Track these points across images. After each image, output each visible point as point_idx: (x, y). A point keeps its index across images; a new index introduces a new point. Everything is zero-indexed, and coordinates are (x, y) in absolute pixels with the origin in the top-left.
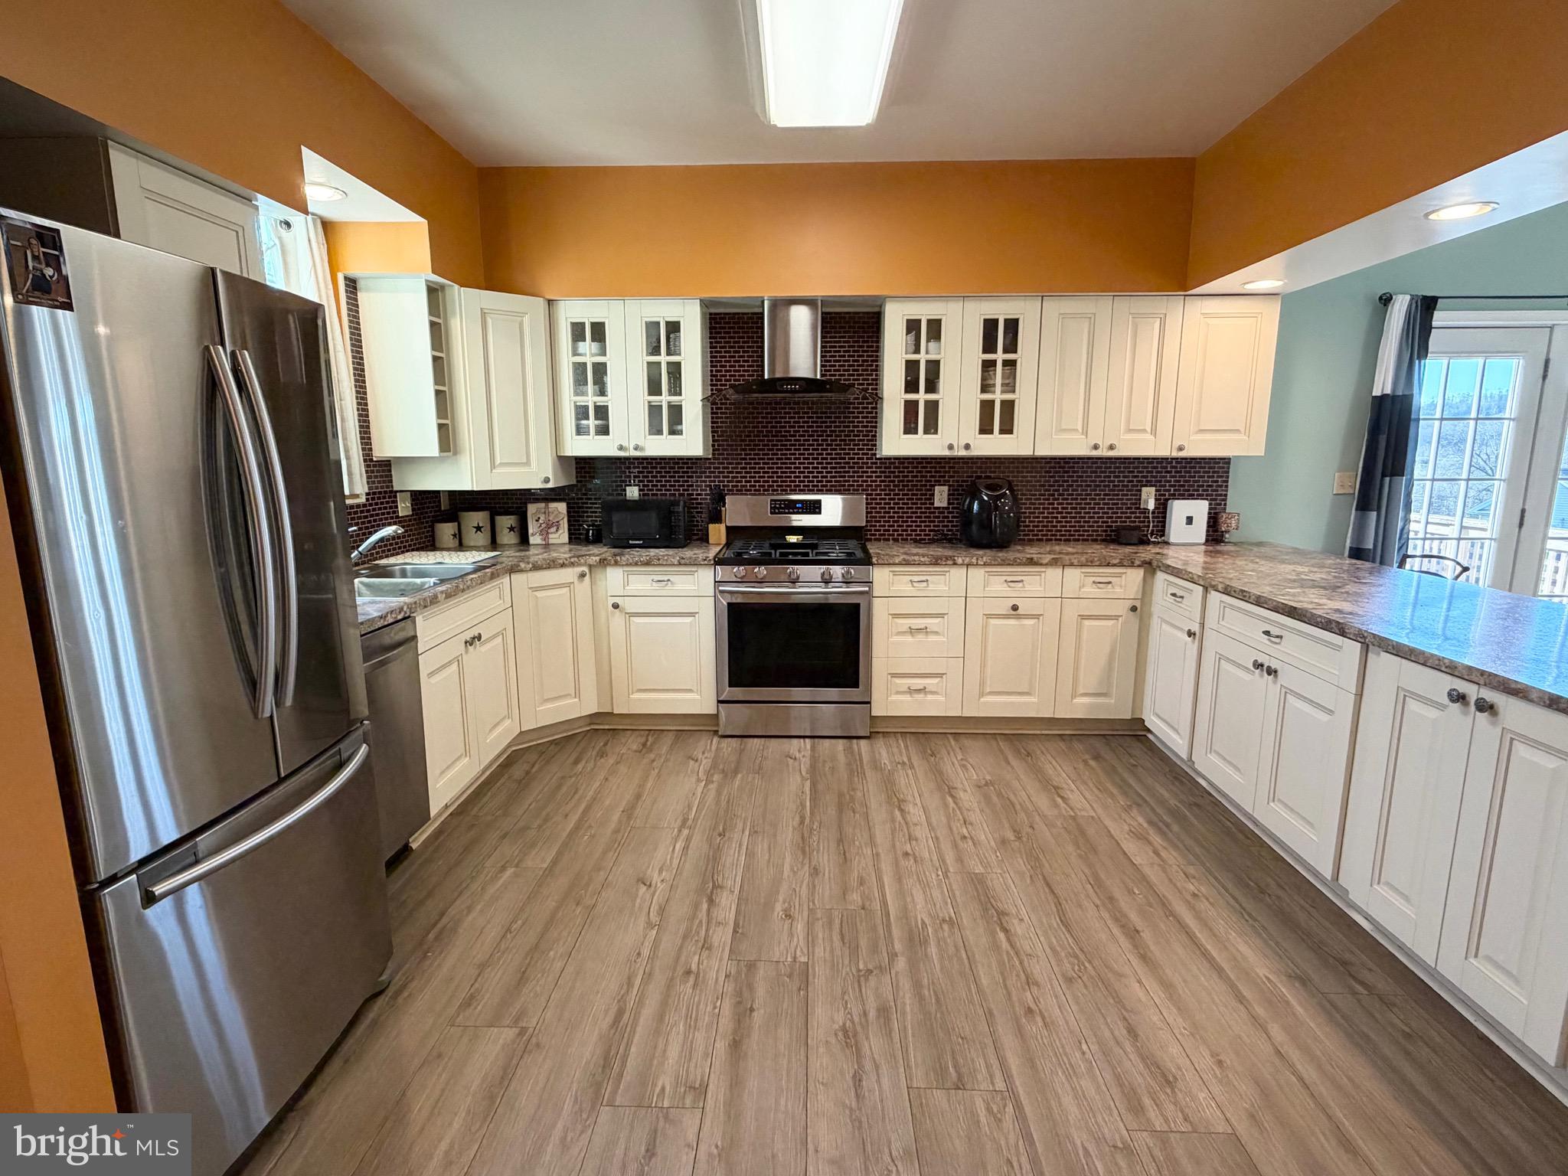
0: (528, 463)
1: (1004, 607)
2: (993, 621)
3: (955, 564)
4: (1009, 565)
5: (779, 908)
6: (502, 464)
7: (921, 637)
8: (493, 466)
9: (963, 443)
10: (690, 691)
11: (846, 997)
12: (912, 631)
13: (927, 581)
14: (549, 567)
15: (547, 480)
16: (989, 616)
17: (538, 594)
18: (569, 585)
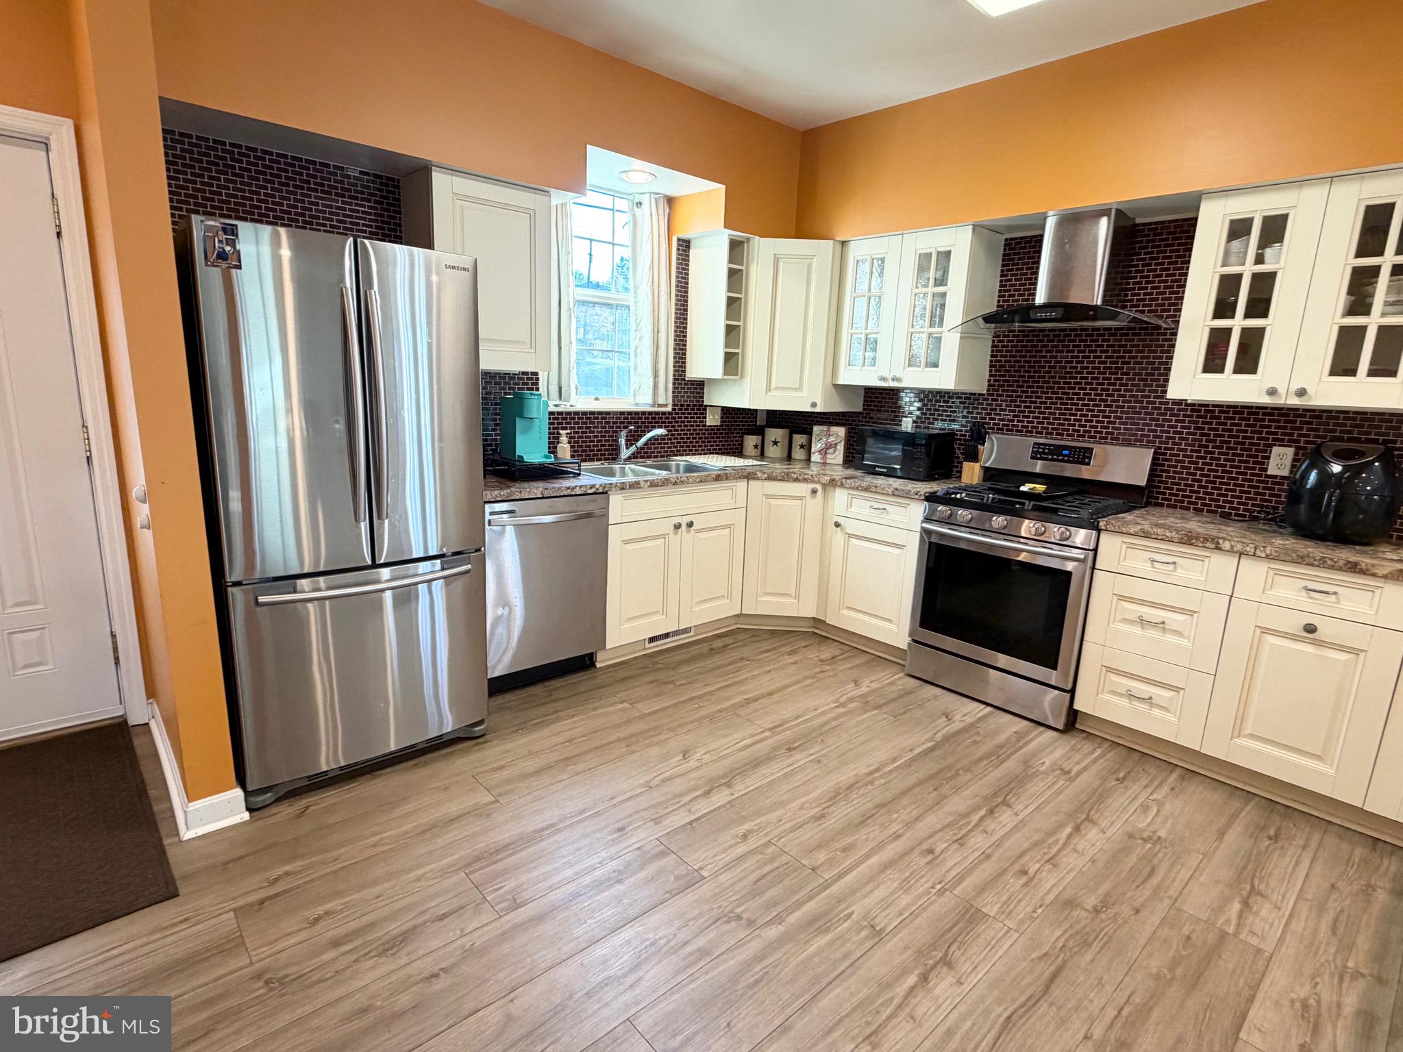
0: (800, 389)
1: (1294, 624)
2: (1271, 639)
3: (1218, 548)
4: (1312, 565)
5: (746, 827)
6: (777, 388)
7: (1152, 633)
8: (768, 389)
9: (1295, 386)
10: (889, 621)
11: (691, 923)
12: (1142, 622)
13: (1174, 563)
14: (782, 480)
15: (814, 405)
16: (1266, 631)
17: (773, 501)
18: (801, 498)
